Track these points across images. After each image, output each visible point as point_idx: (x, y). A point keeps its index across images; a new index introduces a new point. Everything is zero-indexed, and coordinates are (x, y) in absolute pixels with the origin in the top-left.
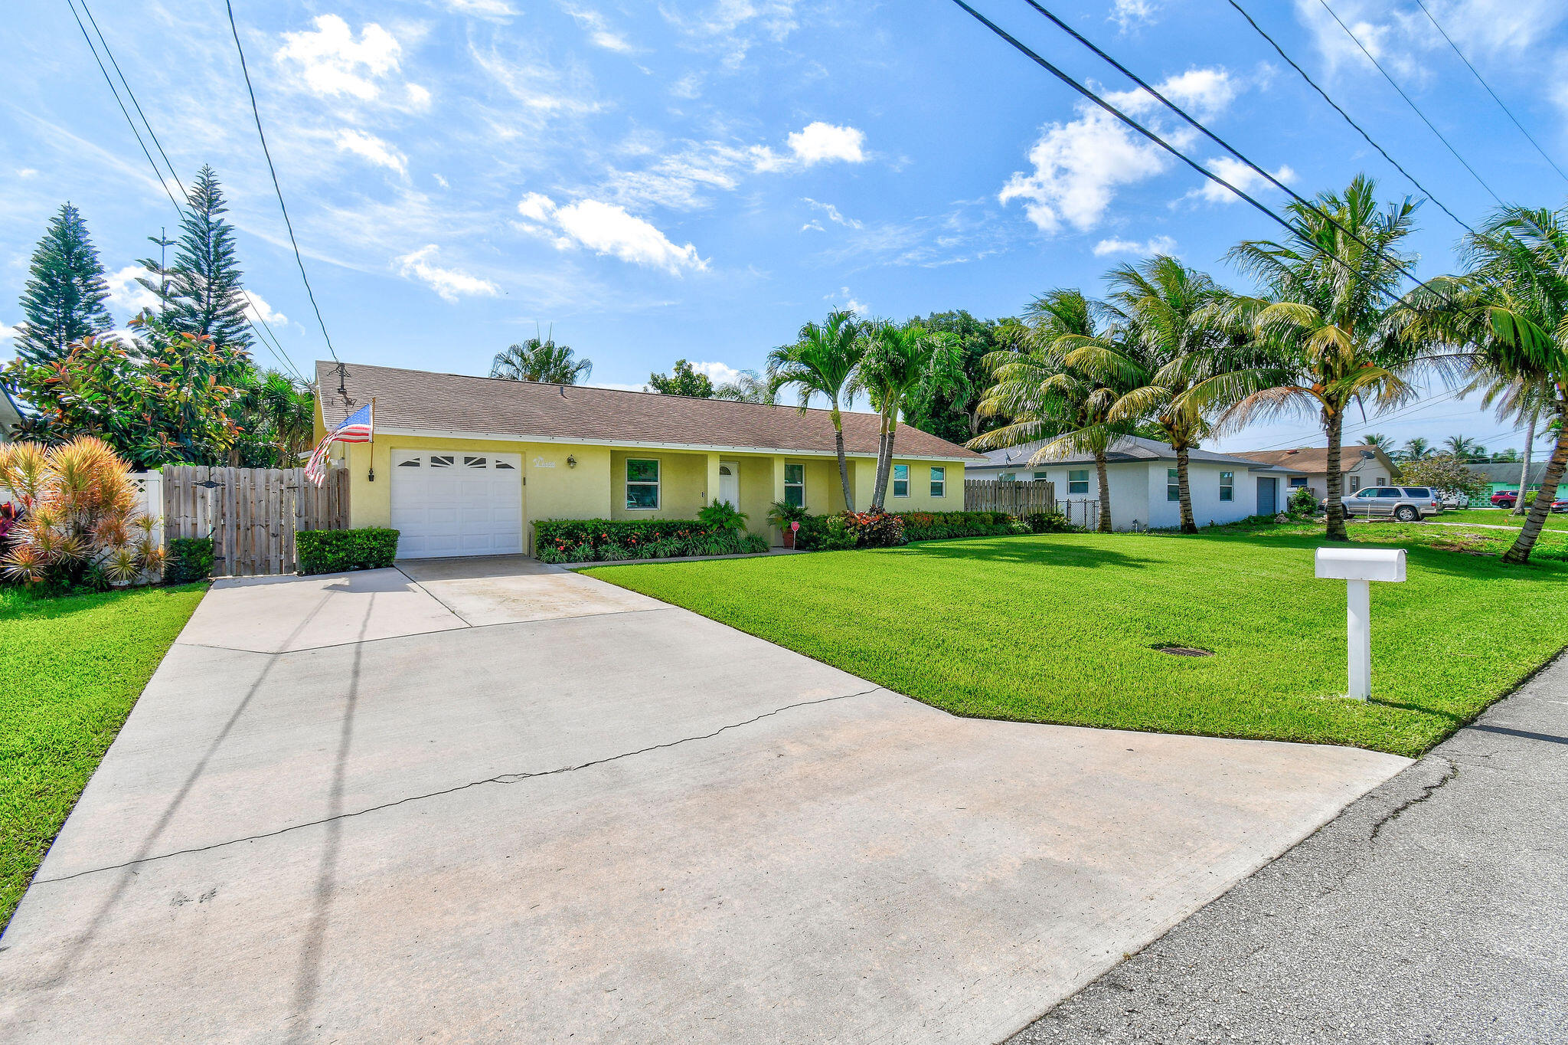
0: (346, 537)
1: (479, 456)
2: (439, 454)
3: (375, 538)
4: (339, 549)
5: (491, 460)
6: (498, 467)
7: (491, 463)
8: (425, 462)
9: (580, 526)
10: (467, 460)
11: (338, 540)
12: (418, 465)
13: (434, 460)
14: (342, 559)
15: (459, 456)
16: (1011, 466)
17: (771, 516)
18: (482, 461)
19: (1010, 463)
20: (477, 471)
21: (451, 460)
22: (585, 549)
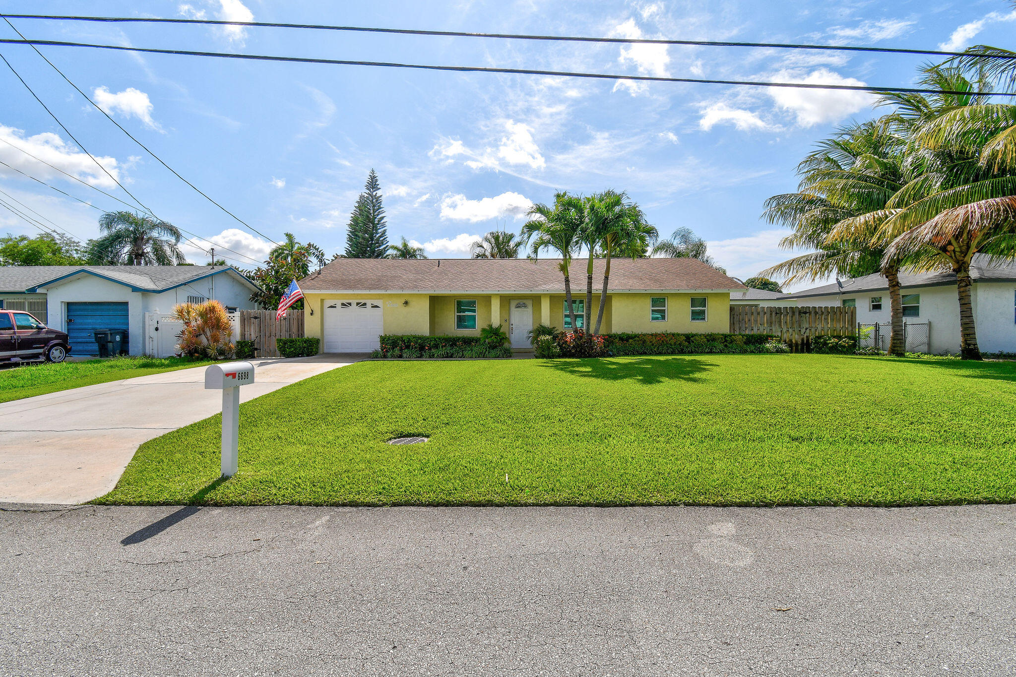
0: (294, 341)
1: (363, 301)
2: (345, 302)
3: (305, 342)
4: (291, 347)
5: (369, 303)
6: (372, 307)
7: (369, 306)
8: (339, 306)
9: (402, 338)
10: (358, 304)
11: (291, 343)
12: (335, 307)
13: (343, 304)
14: (293, 351)
15: (354, 302)
16: (844, 293)
17: (531, 335)
18: (365, 304)
19: (843, 290)
20: (362, 309)
21: (350, 304)
22: (397, 351)
